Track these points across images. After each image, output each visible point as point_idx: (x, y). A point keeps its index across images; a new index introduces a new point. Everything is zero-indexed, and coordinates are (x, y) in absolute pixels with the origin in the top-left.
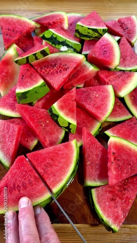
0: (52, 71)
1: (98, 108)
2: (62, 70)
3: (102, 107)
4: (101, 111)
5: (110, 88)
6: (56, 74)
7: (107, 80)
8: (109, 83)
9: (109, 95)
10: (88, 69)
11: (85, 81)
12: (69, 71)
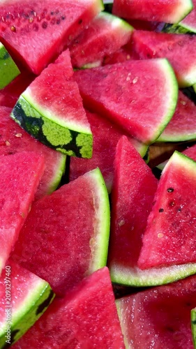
0: (23, 25)
1: (140, 107)
2: (49, 22)
3: (148, 105)
4: (147, 115)
5: (163, 65)
6: (33, 32)
7: (154, 50)
8: (160, 54)
9: (164, 78)
10: (110, 25)
11: (102, 54)
12: (66, 25)
